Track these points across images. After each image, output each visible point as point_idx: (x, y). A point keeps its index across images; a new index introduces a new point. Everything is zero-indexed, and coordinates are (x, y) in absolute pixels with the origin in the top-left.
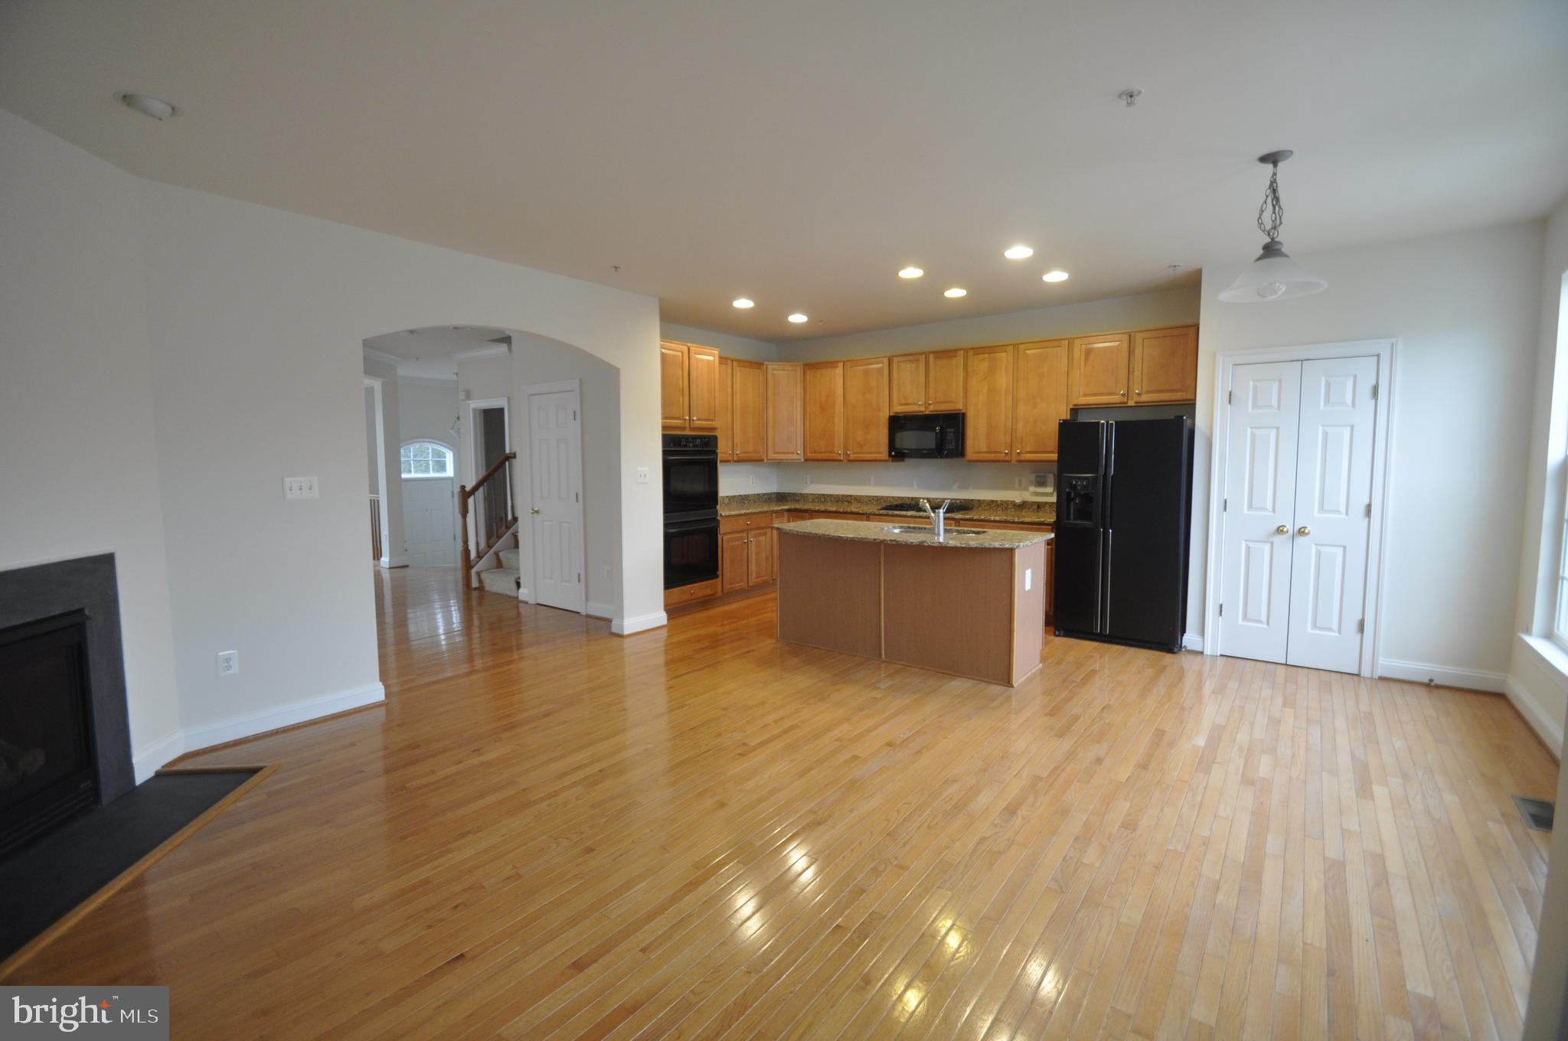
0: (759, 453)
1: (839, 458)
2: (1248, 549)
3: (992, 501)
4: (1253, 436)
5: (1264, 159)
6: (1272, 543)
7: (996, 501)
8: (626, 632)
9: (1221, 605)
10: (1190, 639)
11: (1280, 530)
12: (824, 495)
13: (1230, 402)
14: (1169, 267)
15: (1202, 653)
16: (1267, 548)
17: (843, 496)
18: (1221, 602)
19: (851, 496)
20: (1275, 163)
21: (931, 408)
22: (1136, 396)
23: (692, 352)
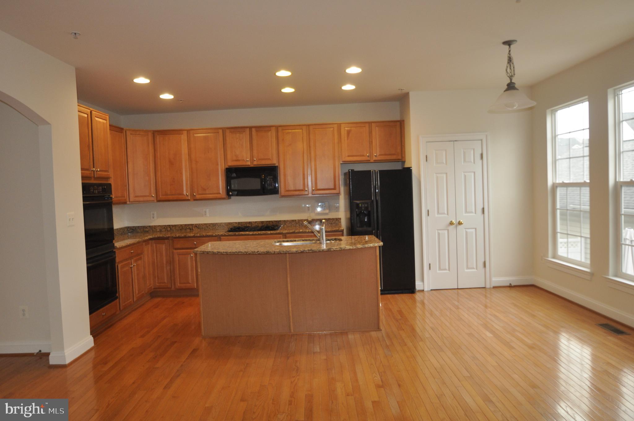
0: (124, 197)
1: (187, 198)
2: (439, 234)
3: (293, 221)
4: (437, 178)
5: (505, 43)
6: (448, 230)
7: (296, 220)
8: (68, 362)
9: (430, 264)
10: (419, 285)
11: (451, 223)
12: (170, 225)
13: (427, 160)
14: (399, 89)
15: (423, 290)
16: (446, 232)
17: (186, 225)
18: (429, 263)
19: (192, 225)
20: (509, 45)
21: (255, 163)
22: (374, 157)
23: (93, 116)
